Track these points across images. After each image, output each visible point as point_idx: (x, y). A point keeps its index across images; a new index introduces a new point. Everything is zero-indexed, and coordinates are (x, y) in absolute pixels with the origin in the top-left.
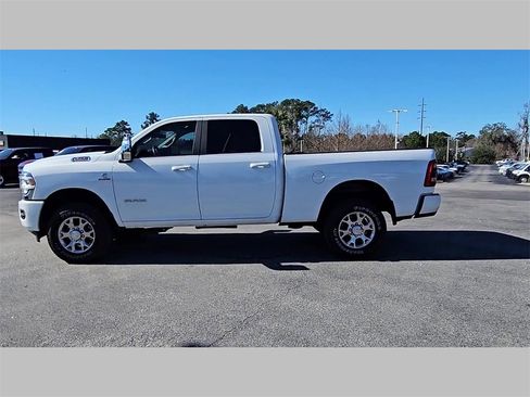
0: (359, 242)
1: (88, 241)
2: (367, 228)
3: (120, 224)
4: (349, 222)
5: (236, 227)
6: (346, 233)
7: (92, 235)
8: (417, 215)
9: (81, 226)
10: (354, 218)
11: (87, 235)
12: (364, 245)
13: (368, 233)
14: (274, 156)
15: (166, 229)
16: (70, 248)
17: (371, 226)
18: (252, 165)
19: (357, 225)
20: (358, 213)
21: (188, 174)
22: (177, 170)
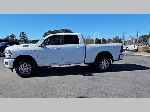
0: (105, 67)
1: (29, 71)
2: (106, 64)
3: (39, 65)
4: (102, 62)
5: (71, 65)
6: (101, 65)
7: (30, 69)
8: (119, 60)
9: (27, 66)
10: (103, 61)
11: (29, 69)
12: (106, 68)
13: (107, 65)
14: (83, 45)
15: (51, 66)
16: (23, 73)
17: (108, 63)
18: (77, 47)
19: (104, 63)
20: (104, 60)
21: (60, 50)
22: (56, 49)
